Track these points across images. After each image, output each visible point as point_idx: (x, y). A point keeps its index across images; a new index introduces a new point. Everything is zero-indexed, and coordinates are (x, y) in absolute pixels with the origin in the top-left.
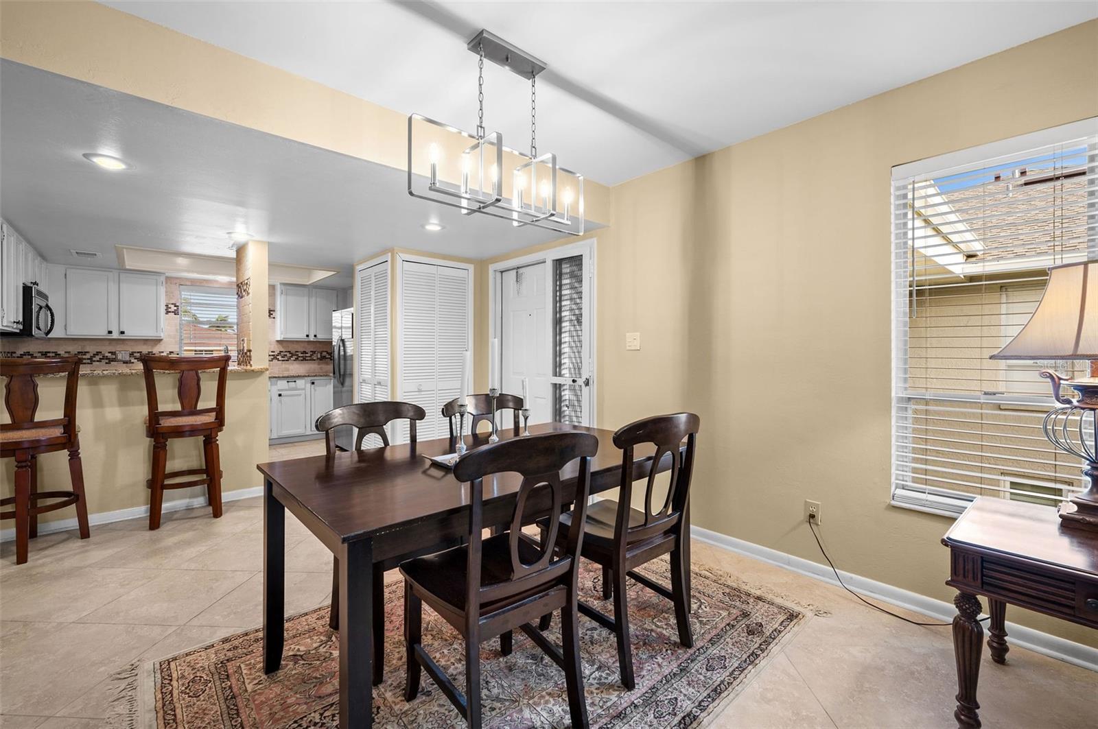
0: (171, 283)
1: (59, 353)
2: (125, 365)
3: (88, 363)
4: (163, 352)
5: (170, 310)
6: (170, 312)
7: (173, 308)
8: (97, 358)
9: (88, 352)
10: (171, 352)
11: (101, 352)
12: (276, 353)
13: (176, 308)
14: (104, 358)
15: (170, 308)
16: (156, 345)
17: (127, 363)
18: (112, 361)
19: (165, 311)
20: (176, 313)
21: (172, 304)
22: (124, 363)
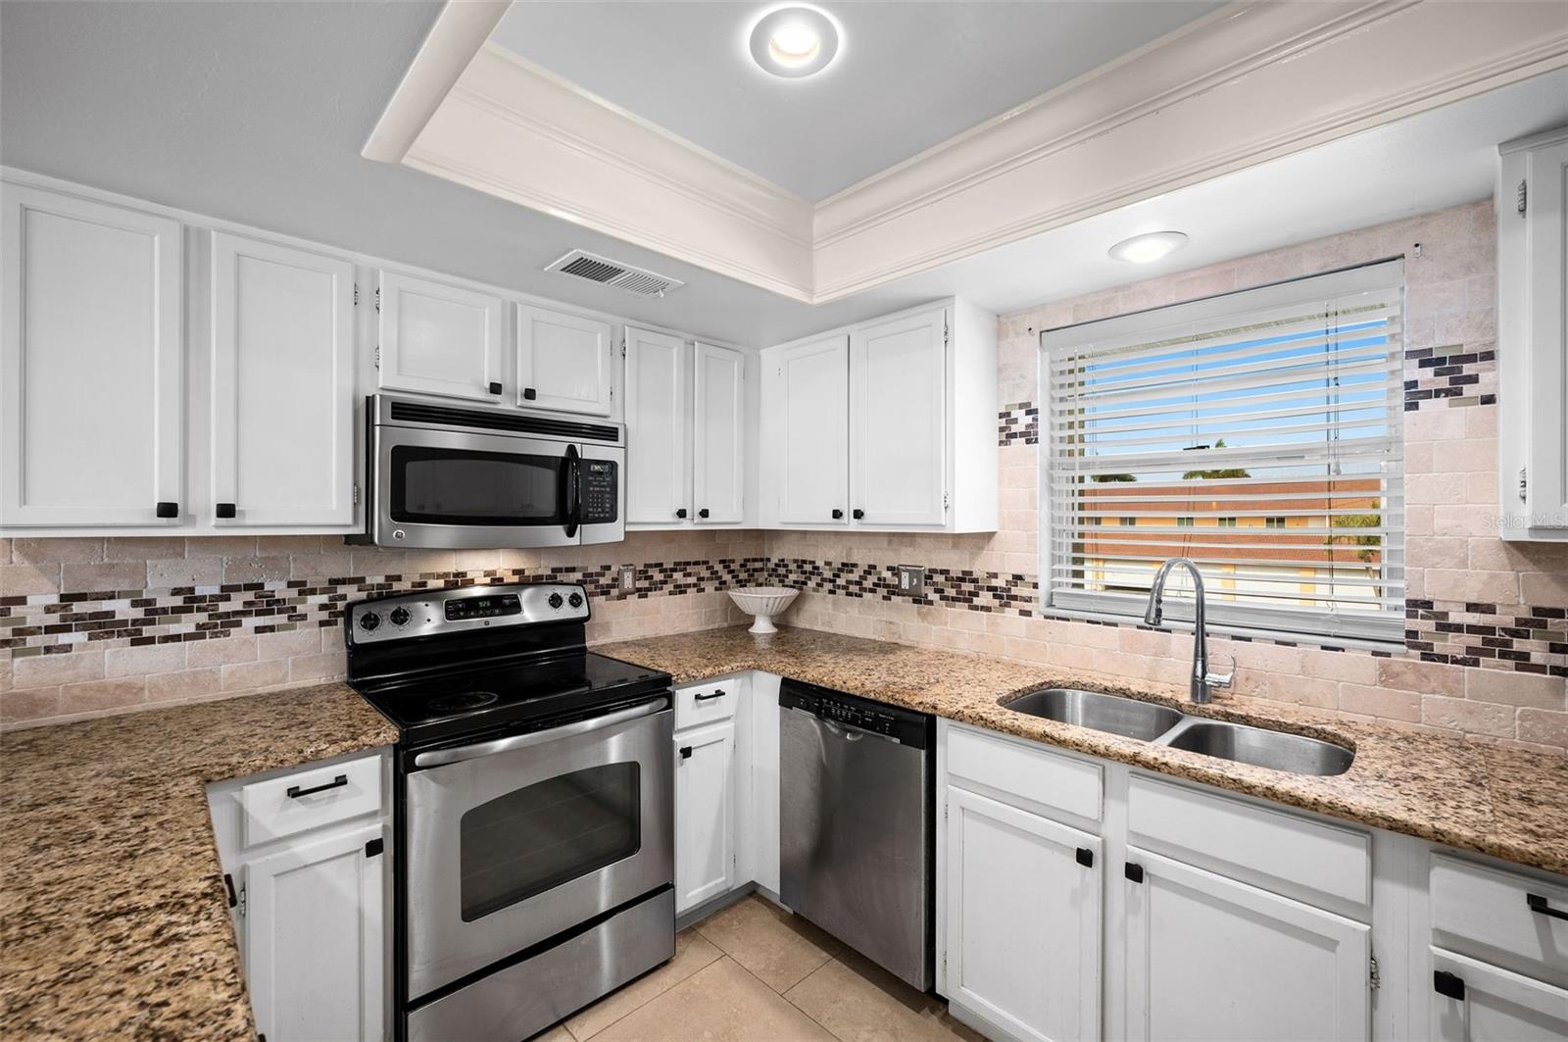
0: (1017, 334)
1: (817, 564)
2: (916, 605)
3: (856, 595)
4: (995, 576)
5: (1015, 428)
6: (1014, 435)
7: (1023, 420)
8: (868, 584)
9: (855, 565)
10: (1018, 578)
11: (875, 567)
12: (1503, 619)
13: (1029, 419)
14: (881, 583)
15: (1015, 421)
16: (982, 548)
17: (920, 602)
18: (894, 593)
19: (996, 436)
20: (1030, 437)
21: (1021, 406)
22: (915, 601)
